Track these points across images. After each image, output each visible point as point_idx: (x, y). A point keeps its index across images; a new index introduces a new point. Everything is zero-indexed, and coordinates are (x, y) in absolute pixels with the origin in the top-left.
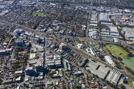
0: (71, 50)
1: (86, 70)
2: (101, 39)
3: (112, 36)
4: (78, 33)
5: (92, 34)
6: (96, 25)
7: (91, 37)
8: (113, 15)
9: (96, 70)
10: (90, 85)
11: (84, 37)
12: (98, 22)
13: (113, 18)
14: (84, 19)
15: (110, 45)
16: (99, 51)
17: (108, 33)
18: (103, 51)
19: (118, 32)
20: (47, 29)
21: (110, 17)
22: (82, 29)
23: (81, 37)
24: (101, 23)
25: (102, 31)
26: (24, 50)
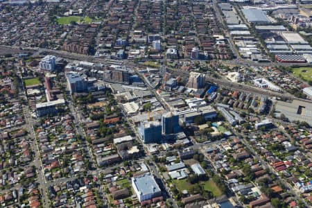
0: (218, 87)
1: (275, 118)
2: (274, 60)
3: (298, 52)
4: (212, 52)
5: (248, 51)
6: (248, 33)
7: (250, 58)
8: (276, 10)
9: (298, 115)
10: (301, 142)
11: (231, 59)
12: (247, 26)
13: (280, 16)
14: (208, 22)
15: (301, 69)
16: (283, 82)
17: (285, 47)
18: (293, 82)
19: (307, 43)
20: (126, 52)
21: (270, 13)
22: (218, 43)
23: (224, 59)
24: (257, 27)
25: (268, 44)
26: (99, 99)
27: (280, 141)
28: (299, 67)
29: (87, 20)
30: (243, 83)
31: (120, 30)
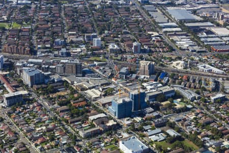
2: (210, 50)
4: (152, 46)
5: (185, 44)
6: (179, 29)
8: (199, 9)
11: (171, 51)
12: (177, 23)
13: (204, 14)
16: (225, 67)
21: (194, 12)
22: (154, 39)
23: (164, 52)
24: (186, 24)
25: (202, 37)
26: (59, 90)
29: (15, 25)
30: (189, 70)
31: (54, 33)
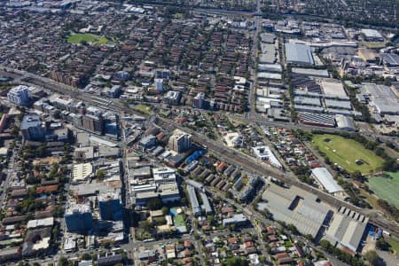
0: (205, 151)
1: (257, 210)
2: (295, 119)
3: (331, 110)
4: (223, 100)
5: (267, 103)
6: (278, 76)
7: (266, 113)
8: (327, 47)
9: (289, 211)
10: (275, 256)
11: (242, 112)
12: (283, 67)
13: (329, 56)
14: (239, 56)
15: (325, 137)
16: (292, 155)
17: (317, 101)
18: (306, 155)
19: (348, 98)
21: (319, 51)
22: (236, 88)
23: (233, 111)
24: (293, 70)
25: (298, 95)
26: (53, 153)
27: (246, 253)
28: (323, 133)
30: (239, 151)
